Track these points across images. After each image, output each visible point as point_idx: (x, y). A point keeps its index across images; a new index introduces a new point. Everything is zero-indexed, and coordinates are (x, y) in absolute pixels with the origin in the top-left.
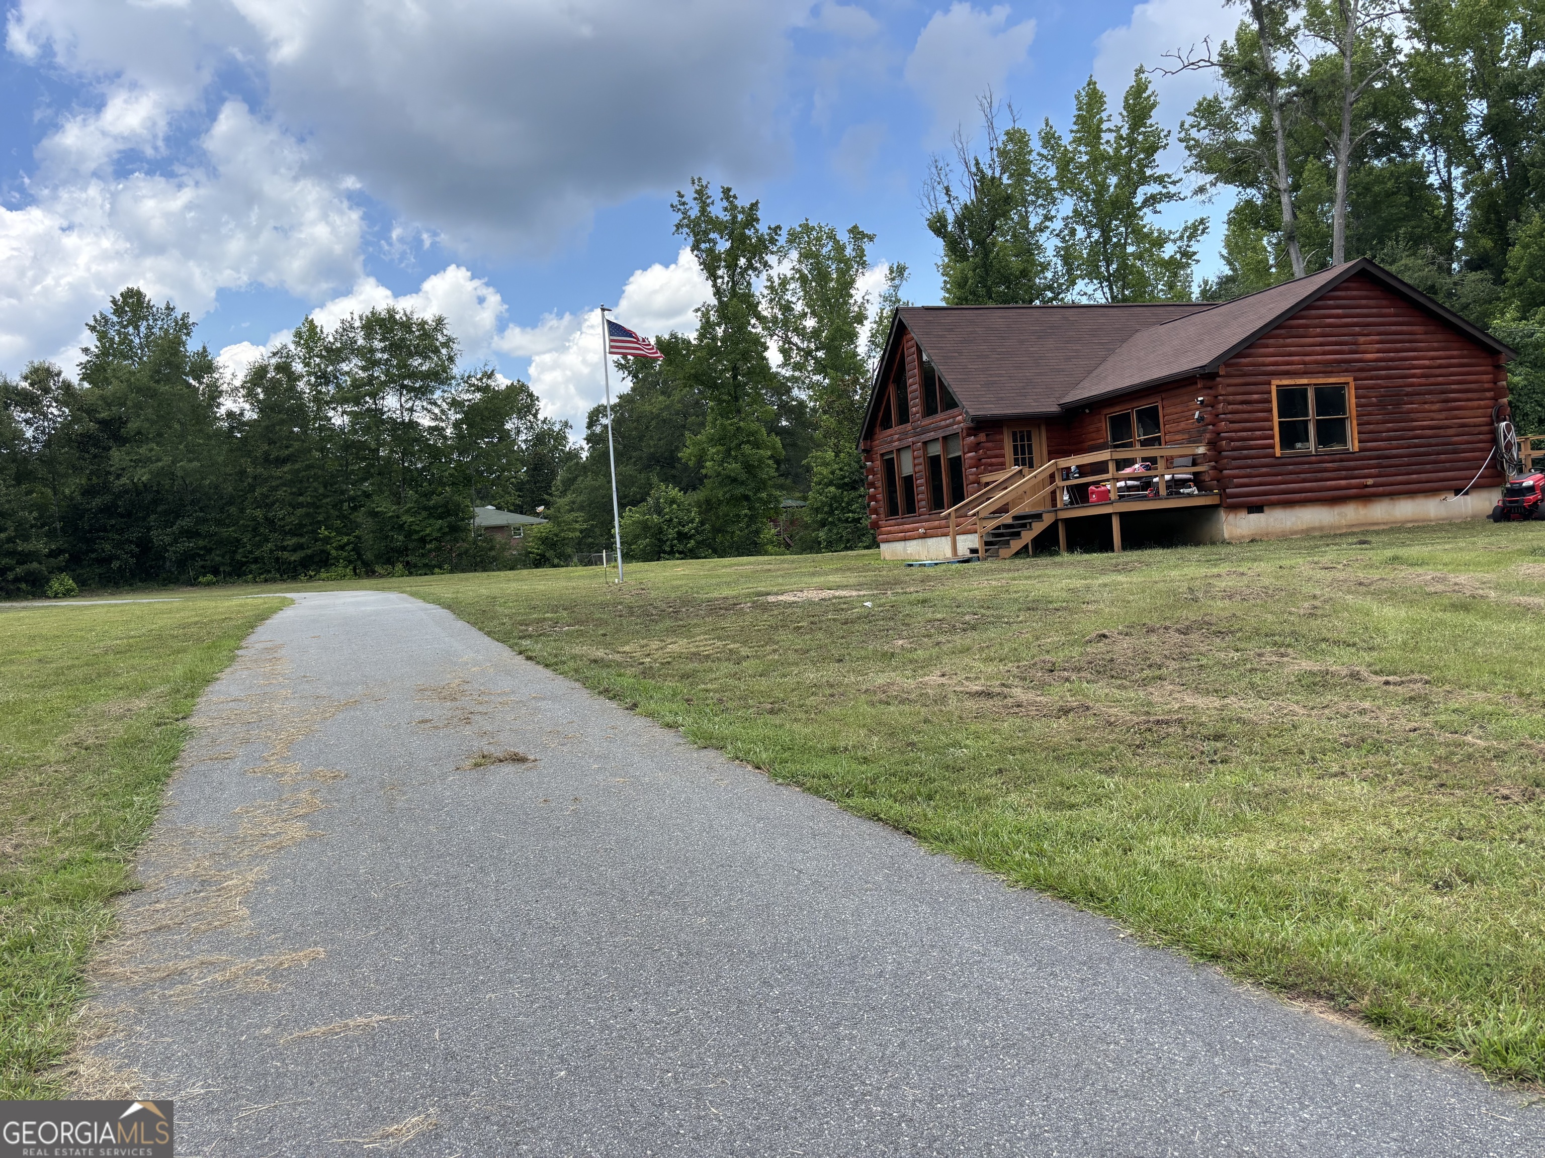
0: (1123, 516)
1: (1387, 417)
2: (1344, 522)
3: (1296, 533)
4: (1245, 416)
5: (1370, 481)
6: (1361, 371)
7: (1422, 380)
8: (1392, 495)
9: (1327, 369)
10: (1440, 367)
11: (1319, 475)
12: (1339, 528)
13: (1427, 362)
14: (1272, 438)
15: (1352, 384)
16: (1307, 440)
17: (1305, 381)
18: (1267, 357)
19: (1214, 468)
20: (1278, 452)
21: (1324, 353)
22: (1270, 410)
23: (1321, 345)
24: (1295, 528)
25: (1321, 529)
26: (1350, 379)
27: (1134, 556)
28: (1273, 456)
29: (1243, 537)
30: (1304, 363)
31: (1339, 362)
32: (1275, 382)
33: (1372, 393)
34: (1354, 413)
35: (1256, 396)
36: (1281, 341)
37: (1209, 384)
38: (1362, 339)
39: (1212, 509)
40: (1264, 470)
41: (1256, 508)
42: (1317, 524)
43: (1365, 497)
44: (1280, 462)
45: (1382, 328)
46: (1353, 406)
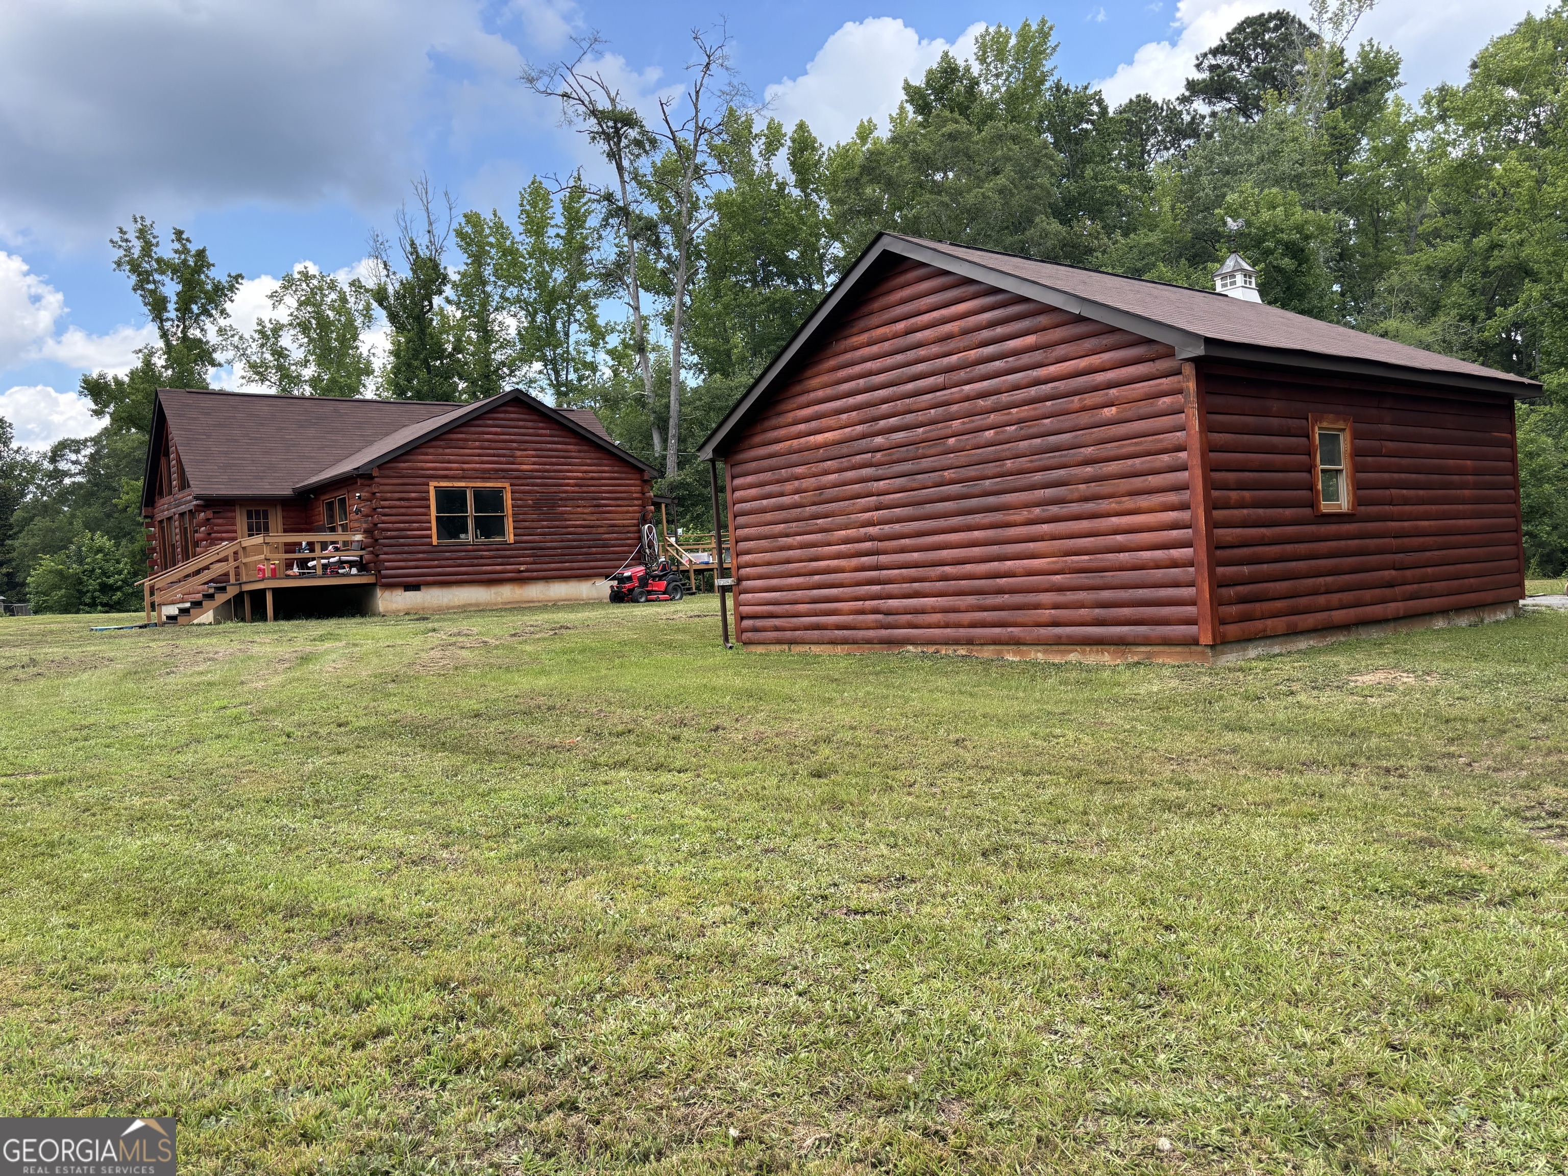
0: (275, 591)
1: (542, 517)
2: (499, 599)
3: (453, 608)
4: (403, 510)
5: (522, 568)
6: (517, 479)
7: (576, 489)
8: (547, 579)
9: (485, 475)
10: (592, 479)
11: (476, 561)
12: (495, 604)
13: (580, 475)
14: (430, 529)
15: (509, 488)
16: (466, 532)
17: (463, 484)
18: (426, 462)
19: (372, 553)
20: (435, 541)
21: (482, 463)
22: (428, 507)
23: (479, 455)
24: (452, 604)
25: (477, 605)
26: (507, 485)
27: (286, 625)
28: (431, 544)
29: (399, 611)
30: (463, 470)
31: (497, 470)
32: (433, 484)
33: (527, 497)
34: (510, 512)
35: (413, 495)
36: (441, 450)
37: (367, 482)
38: (519, 453)
39: (373, 585)
40: (421, 556)
41: (416, 587)
42: (473, 601)
43: (521, 580)
44: (436, 550)
45: (539, 446)
46: (510, 506)
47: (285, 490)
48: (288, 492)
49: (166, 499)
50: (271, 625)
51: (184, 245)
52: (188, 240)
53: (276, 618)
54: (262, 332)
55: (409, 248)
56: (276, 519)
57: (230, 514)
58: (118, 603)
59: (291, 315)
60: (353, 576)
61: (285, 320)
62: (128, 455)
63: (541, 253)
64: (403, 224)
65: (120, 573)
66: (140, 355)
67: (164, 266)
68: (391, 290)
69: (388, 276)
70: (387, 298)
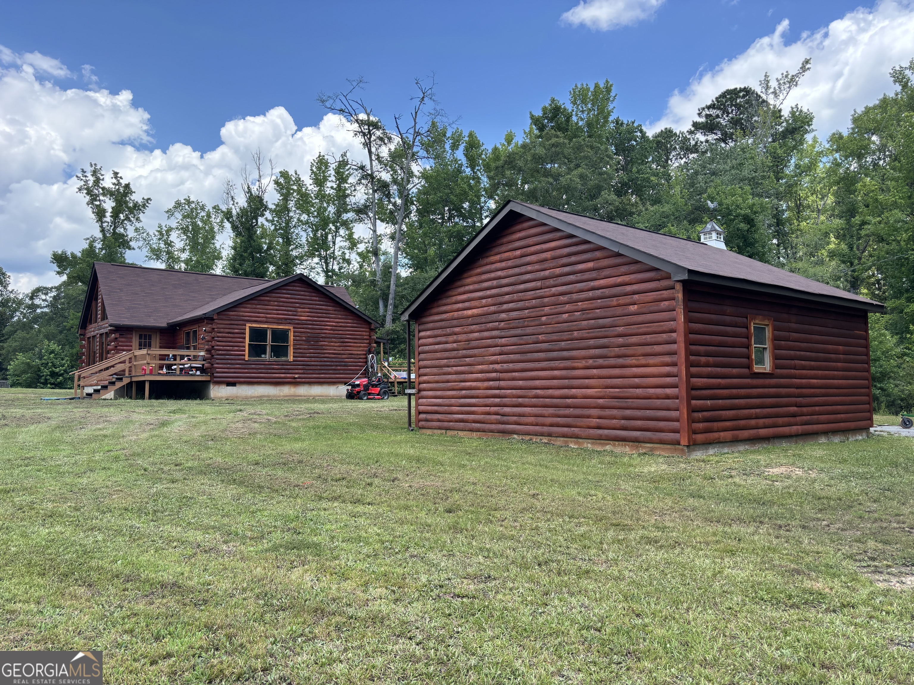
0: (151, 382)
1: (310, 347)
2: (282, 394)
3: (254, 397)
4: (230, 339)
5: (296, 376)
6: (298, 324)
7: (332, 332)
8: (310, 383)
9: (279, 321)
10: (341, 326)
11: (270, 371)
12: (279, 397)
13: (334, 324)
14: (244, 351)
15: (292, 330)
16: (265, 354)
17: (266, 326)
18: (245, 312)
19: (209, 363)
20: (247, 358)
21: (278, 314)
22: (245, 338)
23: (276, 310)
24: (253, 395)
25: (268, 396)
26: (291, 328)
27: (155, 402)
28: (244, 360)
29: (222, 397)
30: (266, 318)
31: (286, 319)
32: (248, 325)
33: (303, 335)
34: (292, 343)
35: (236, 331)
36: (254, 306)
37: (210, 322)
38: (300, 310)
39: (208, 382)
40: (238, 366)
41: (233, 384)
42: (266, 394)
43: (295, 383)
44: (247, 363)
45: (311, 306)
46: (292, 340)
47: (163, 323)
48: (164, 325)
49: (93, 325)
50: (147, 401)
51: (118, 181)
52: (121, 178)
53: (150, 398)
54: (160, 232)
55: (246, 190)
56: (156, 340)
57: (129, 336)
58: (60, 383)
59: (178, 222)
60: (198, 376)
61: (174, 225)
62: (76, 298)
63: (321, 196)
64: (245, 176)
65: (63, 366)
66: (88, 241)
67: (107, 192)
68: (234, 212)
69: (233, 204)
70: (232, 217)
